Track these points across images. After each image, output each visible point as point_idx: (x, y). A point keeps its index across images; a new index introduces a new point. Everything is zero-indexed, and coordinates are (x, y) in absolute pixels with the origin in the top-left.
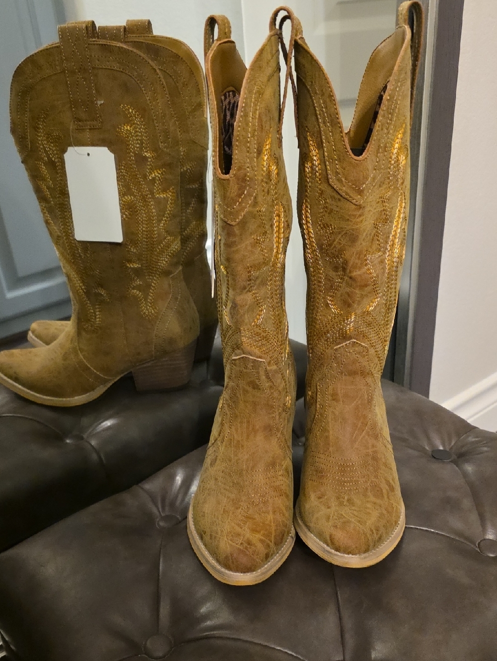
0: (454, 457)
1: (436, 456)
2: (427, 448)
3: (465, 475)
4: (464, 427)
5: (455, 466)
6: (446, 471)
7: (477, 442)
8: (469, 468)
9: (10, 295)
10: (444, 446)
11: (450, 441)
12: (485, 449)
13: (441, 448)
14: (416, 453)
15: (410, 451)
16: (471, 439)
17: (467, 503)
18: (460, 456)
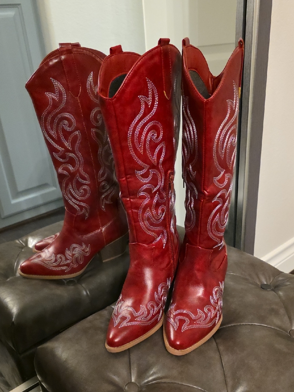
0: (272, 288)
1: (263, 287)
2: (258, 283)
3: (280, 297)
4: (276, 273)
5: (274, 292)
6: (270, 295)
7: (283, 280)
8: (281, 293)
9: (14, 202)
10: (267, 282)
11: (270, 279)
12: (288, 283)
13: (265, 283)
14: (253, 286)
15: (250, 285)
16: (281, 278)
17: (282, 311)
18: (276, 288)
